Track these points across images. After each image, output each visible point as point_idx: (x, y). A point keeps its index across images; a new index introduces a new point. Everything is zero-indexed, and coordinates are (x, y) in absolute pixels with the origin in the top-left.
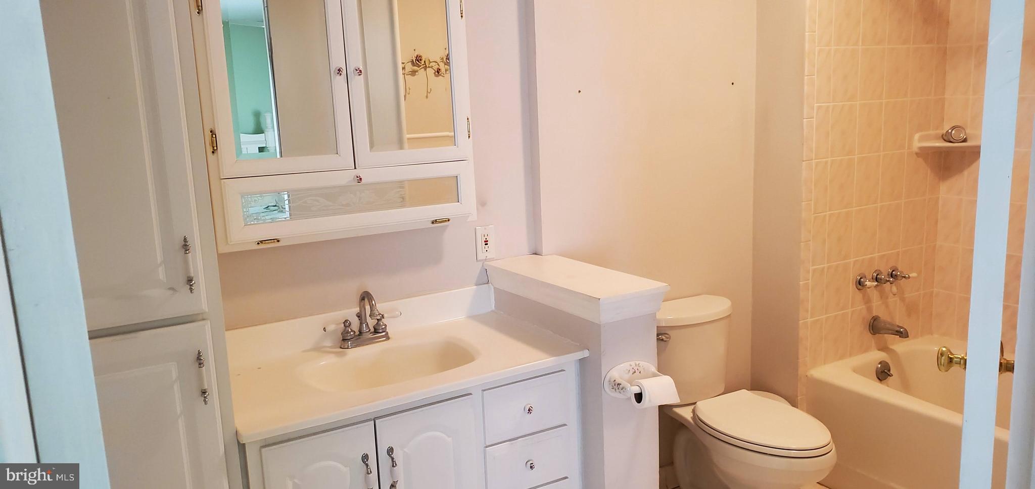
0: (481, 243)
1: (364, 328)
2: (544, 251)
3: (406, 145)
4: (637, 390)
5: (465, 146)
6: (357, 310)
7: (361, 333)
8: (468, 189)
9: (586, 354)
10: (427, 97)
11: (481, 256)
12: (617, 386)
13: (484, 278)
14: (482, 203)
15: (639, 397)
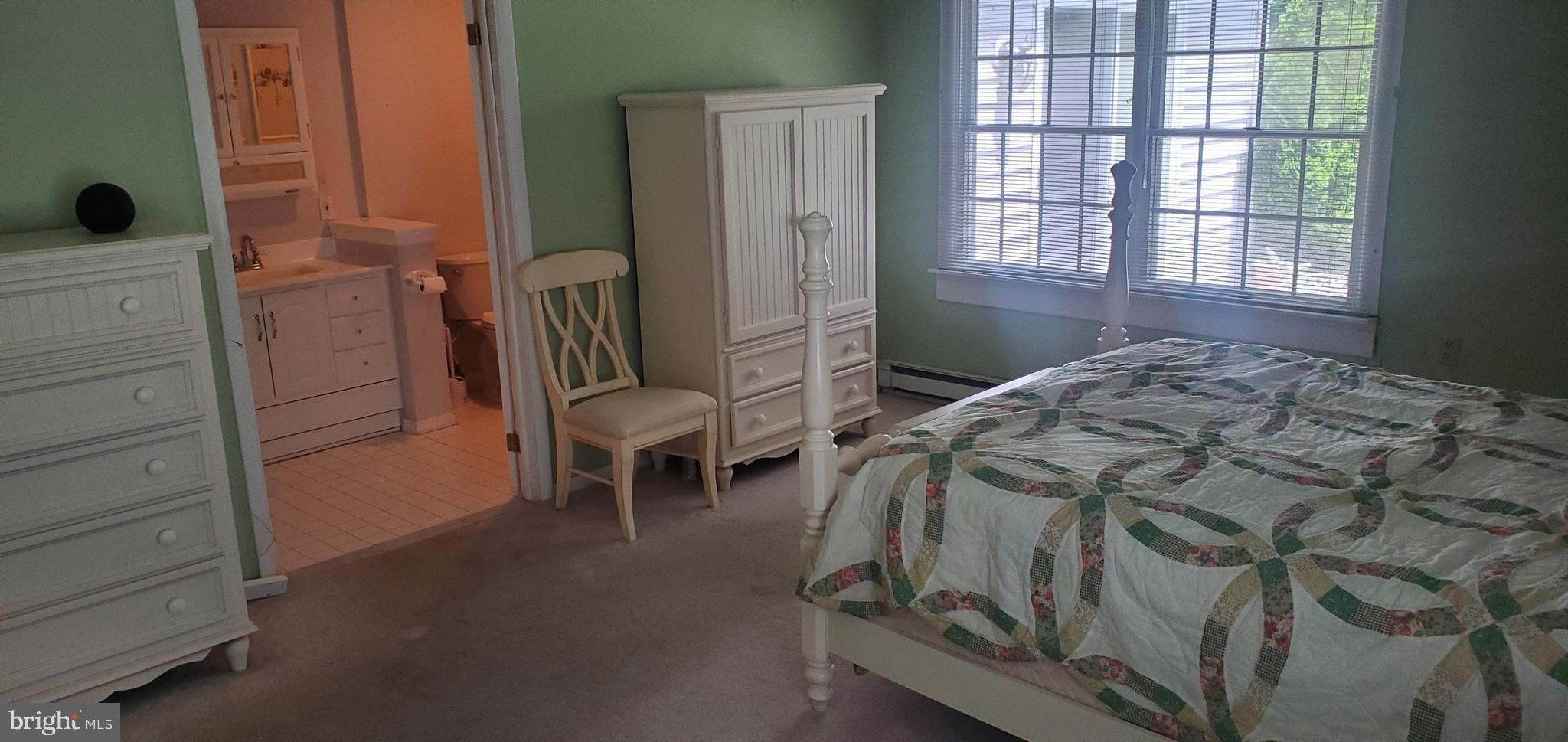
0: (323, 210)
1: (246, 261)
2: (370, 214)
3: (261, 142)
4: (420, 283)
5: (307, 142)
6: (241, 249)
7: (244, 262)
8: (310, 169)
9: (391, 267)
10: (277, 104)
11: (324, 217)
12: (409, 282)
13: (327, 232)
14: (322, 181)
15: (422, 287)
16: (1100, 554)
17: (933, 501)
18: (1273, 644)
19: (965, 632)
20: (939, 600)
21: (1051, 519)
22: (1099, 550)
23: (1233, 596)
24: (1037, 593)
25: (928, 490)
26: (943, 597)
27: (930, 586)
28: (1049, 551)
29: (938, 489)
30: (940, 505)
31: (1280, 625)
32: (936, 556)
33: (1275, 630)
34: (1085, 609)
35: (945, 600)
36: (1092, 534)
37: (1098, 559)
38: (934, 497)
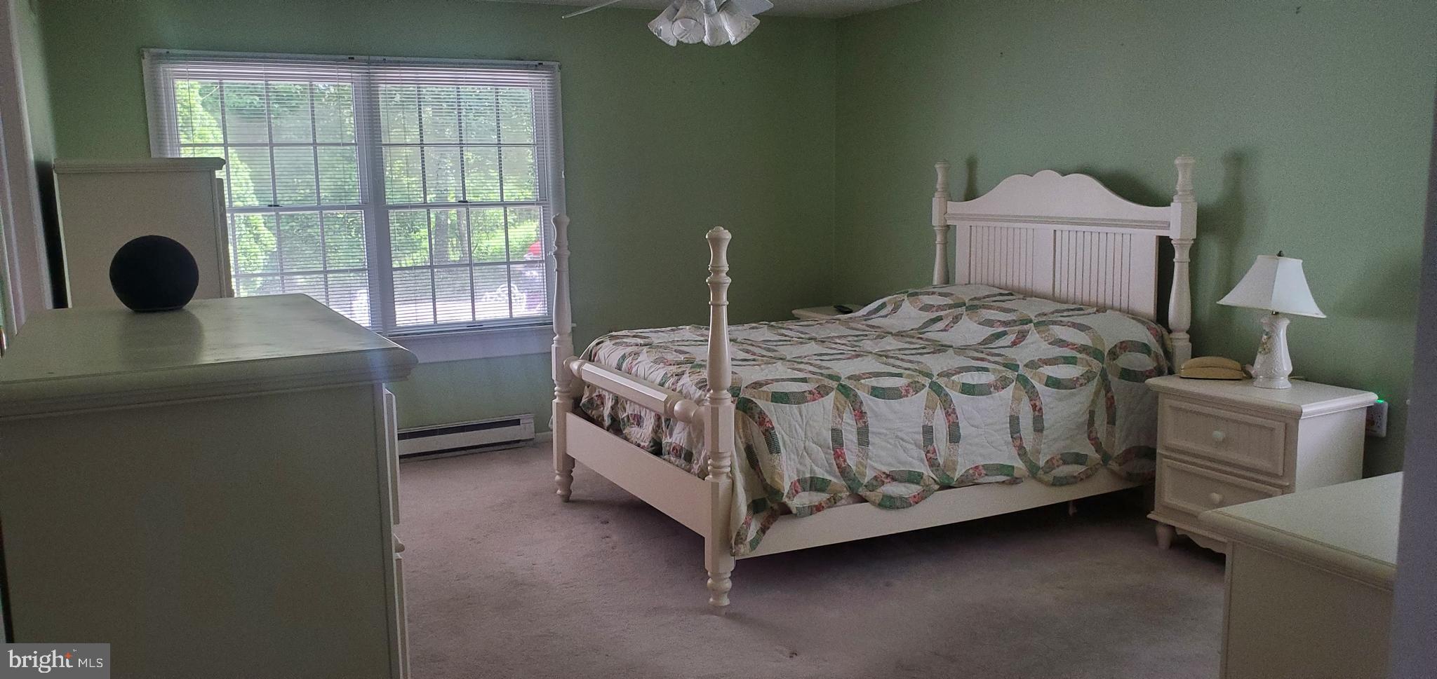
16: (955, 413)
17: (861, 421)
18: (1037, 413)
19: (890, 498)
20: (875, 483)
21: (926, 406)
22: (954, 411)
23: (1016, 399)
24: (928, 452)
25: (855, 415)
26: (877, 480)
27: (869, 475)
28: (930, 424)
29: (861, 412)
30: (865, 422)
31: (1037, 404)
32: (868, 455)
33: (1036, 406)
34: (953, 448)
35: (878, 481)
36: (948, 406)
37: (954, 416)
38: (861, 419)
